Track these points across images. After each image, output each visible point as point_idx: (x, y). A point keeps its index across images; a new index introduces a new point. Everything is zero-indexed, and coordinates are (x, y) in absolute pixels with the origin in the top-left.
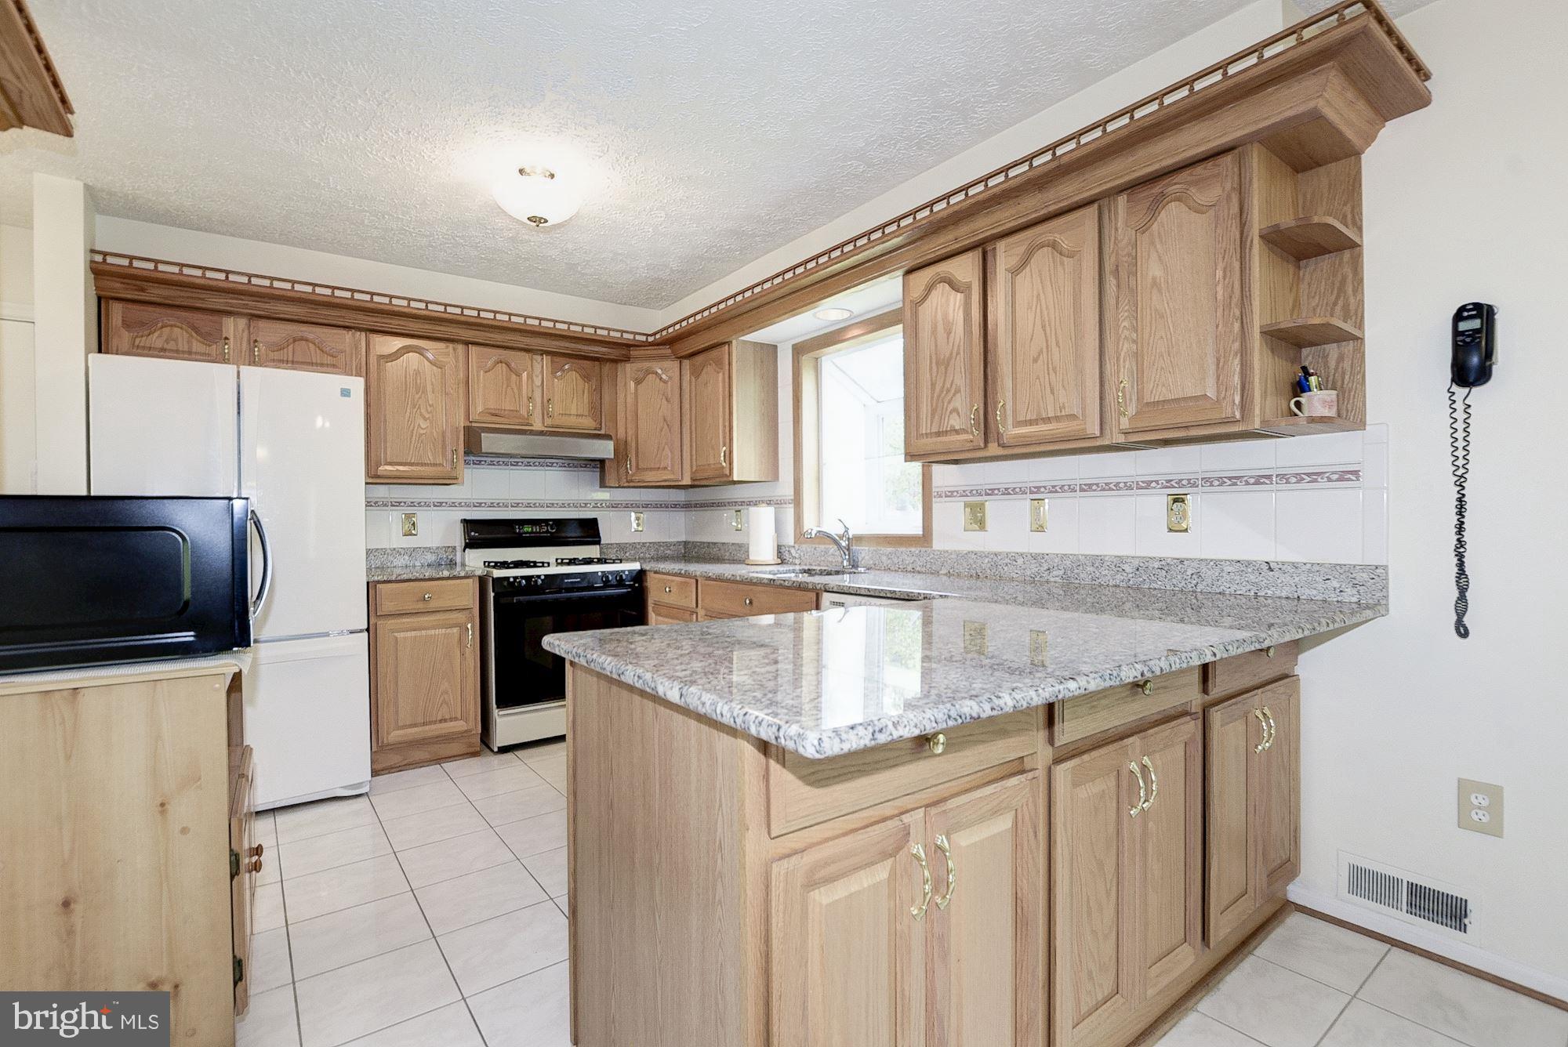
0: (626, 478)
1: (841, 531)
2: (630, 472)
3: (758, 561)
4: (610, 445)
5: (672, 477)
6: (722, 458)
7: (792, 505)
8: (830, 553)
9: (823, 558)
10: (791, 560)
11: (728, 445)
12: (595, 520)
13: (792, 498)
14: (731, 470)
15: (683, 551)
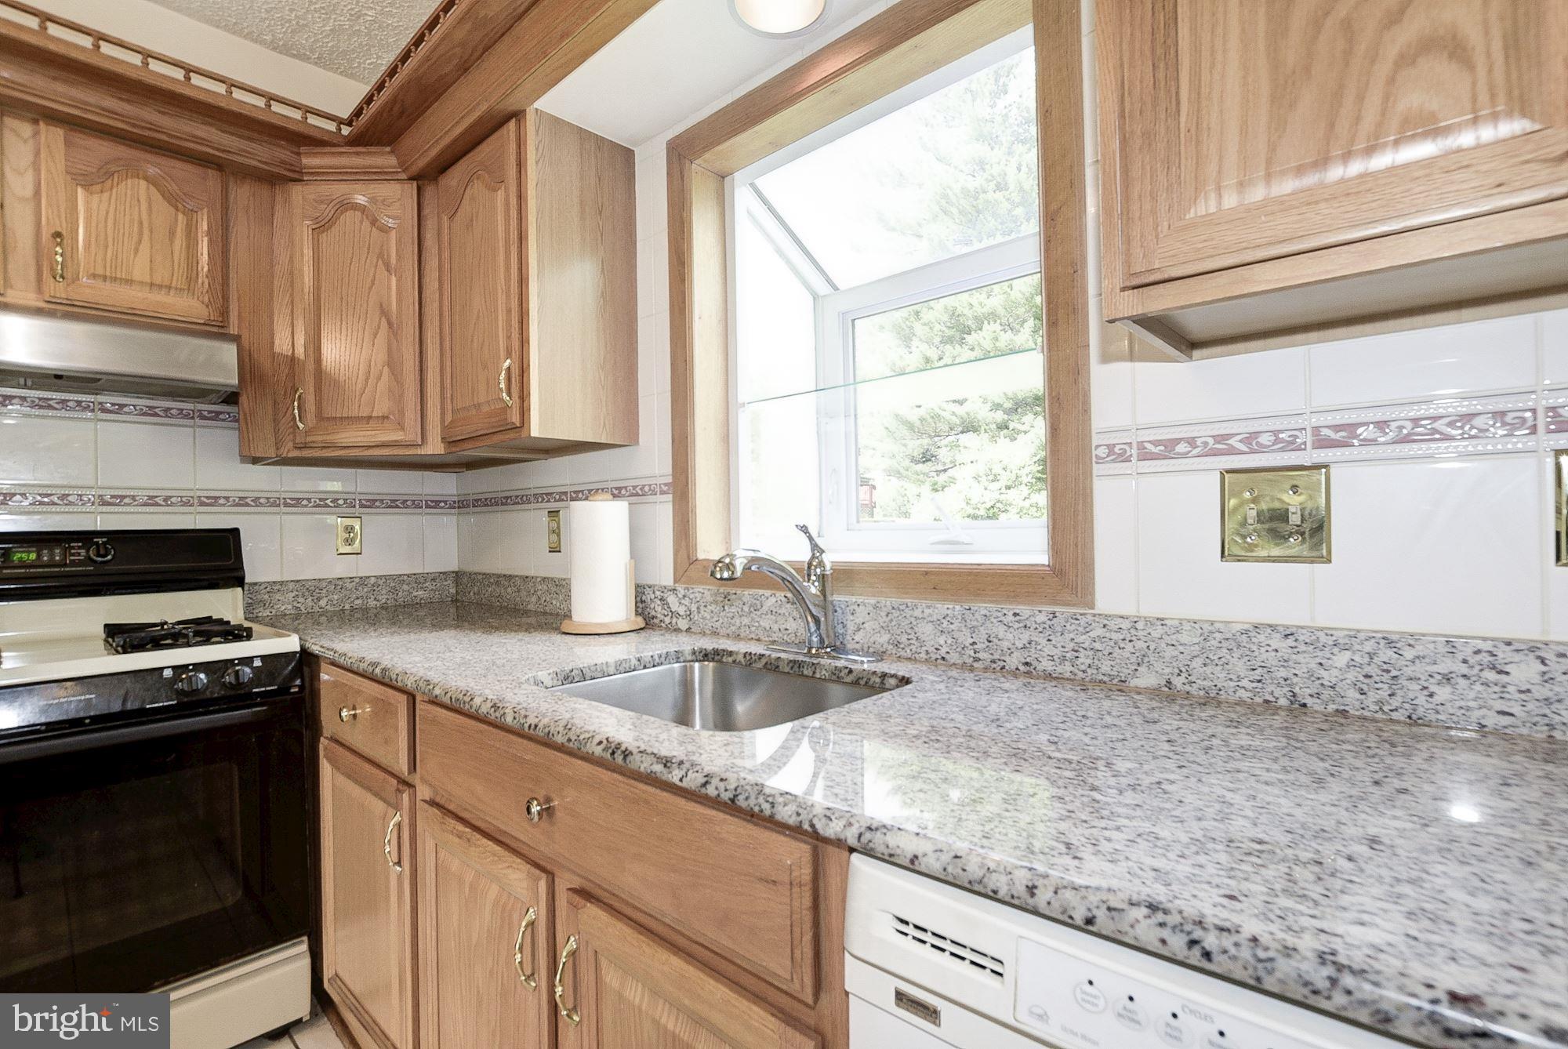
0: (294, 440)
1: (803, 554)
2: (301, 426)
3: (591, 624)
4: (229, 353)
5: (398, 436)
6: (503, 385)
7: (670, 497)
8: (765, 608)
9: (746, 621)
10: (667, 620)
11: (516, 354)
12: (235, 532)
13: (669, 480)
14: (524, 412)
15: (453, 591)
